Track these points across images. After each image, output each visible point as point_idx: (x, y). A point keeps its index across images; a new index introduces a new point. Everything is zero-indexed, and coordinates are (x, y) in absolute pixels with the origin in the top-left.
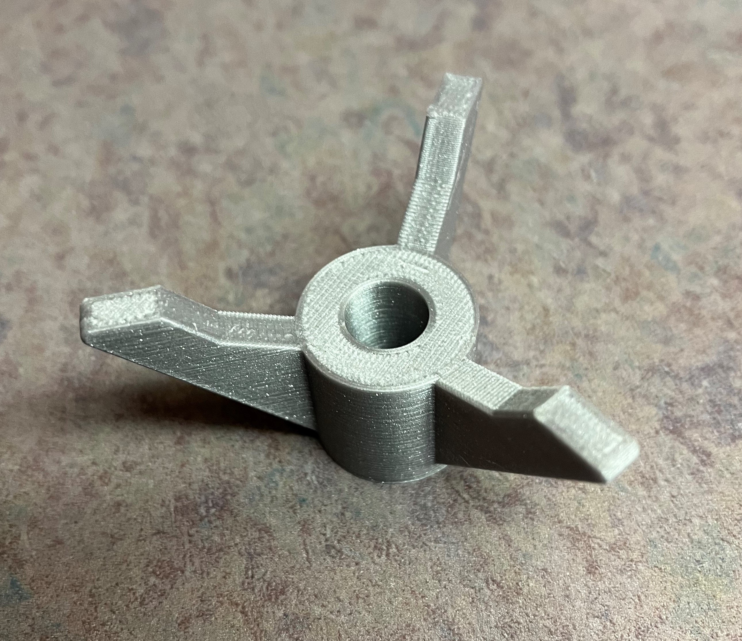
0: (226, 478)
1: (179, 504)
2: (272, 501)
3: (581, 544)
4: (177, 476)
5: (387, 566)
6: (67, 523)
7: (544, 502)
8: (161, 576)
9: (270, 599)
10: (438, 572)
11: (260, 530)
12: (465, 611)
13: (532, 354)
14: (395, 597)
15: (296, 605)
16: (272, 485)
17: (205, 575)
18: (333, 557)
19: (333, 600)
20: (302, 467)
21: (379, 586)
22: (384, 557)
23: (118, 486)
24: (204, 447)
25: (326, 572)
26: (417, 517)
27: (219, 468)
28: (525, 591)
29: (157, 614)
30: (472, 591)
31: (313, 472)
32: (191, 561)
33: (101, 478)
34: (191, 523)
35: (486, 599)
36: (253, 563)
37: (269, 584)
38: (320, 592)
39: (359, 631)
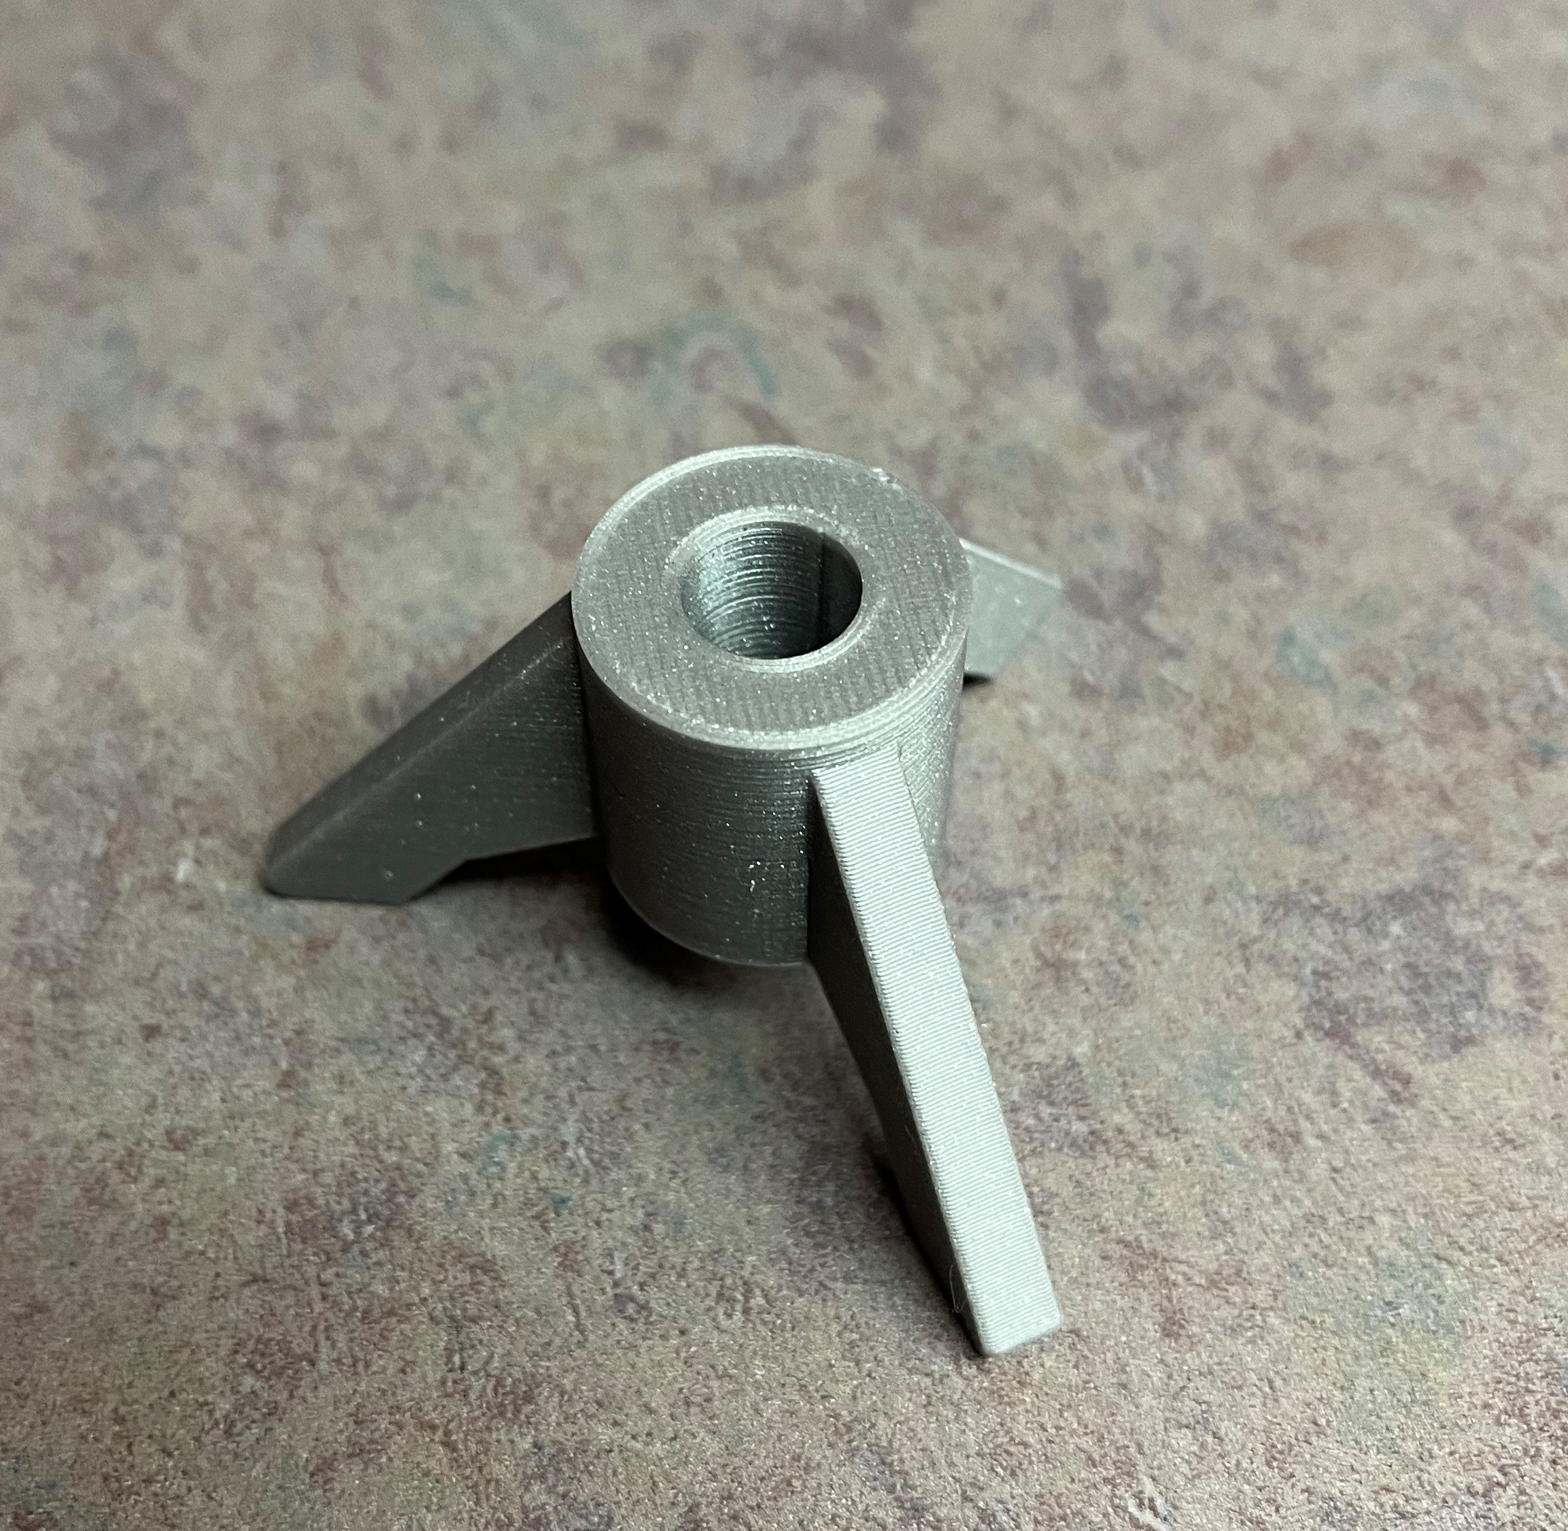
0: (392, 1158)
1: (294, 1218)
2: (495, 1206)
3: (1147, 1277)
4: (286, 1158)
5: (745, 1334)
6: (53, 1268)
7: (1068, 1190)
8: (266, 1374)
9: (502, 1414)
10: (852, 1344)
11: (473, 1268)
12: (912, 1423)
13: (1031, 873)
14: (766, 1399)
15: (558, 1424)
16: (493, 1169)
17: (360, 1368)
18: (632, 1320)
19: (635, 1409)
20: (556, 1129)
21: (731, 1377)
22: (738, 1316)
23: (159, 1182)
24: (342, 1092)
25: (619, 1352)
26: (804, 1228)
27: (377, 1137)
28: (1036, 1377)
29: (262, 1455)
30: (928, 1381)
31: (579, 1140)
32: (328, 1338)
33: (120, 1166)
34: (323, 1258)
35: (956, 1397)
36: (462, 1338)
37: (499, 1383)
38: (607, 1395)
39: (695, 1474)
